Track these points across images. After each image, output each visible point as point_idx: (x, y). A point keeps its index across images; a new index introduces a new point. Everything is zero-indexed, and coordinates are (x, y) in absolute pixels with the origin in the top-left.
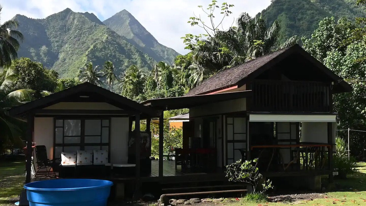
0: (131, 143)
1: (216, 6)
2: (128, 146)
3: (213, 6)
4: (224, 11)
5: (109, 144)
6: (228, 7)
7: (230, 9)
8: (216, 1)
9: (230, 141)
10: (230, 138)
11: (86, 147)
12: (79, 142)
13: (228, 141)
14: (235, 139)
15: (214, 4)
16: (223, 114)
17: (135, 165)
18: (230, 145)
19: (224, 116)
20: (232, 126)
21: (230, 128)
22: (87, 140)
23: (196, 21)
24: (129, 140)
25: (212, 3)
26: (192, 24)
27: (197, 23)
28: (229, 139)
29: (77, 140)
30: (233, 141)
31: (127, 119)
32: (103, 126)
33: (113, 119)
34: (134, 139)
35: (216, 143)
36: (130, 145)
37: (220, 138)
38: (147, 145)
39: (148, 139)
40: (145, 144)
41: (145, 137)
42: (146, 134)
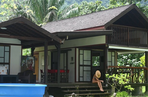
5: (9, 64)
9: (81, 66)
10: (81, 63)
14: (84, 64)
16: (76, 48)
18: (81, 68)
19: (77, 49)
20: (82, 55)
24: (22, 62)
30: (83, 66)
31: (20, 47)
32: (5, 51)
33: (11, 46)
34: (25, 61)
35: (67, 67)
36: (22, 65)
37: (72, 63)
38: (33, 65)
39: (33, 61)
40: (31, 65)
41: (32, 60)
42: (32, 58)
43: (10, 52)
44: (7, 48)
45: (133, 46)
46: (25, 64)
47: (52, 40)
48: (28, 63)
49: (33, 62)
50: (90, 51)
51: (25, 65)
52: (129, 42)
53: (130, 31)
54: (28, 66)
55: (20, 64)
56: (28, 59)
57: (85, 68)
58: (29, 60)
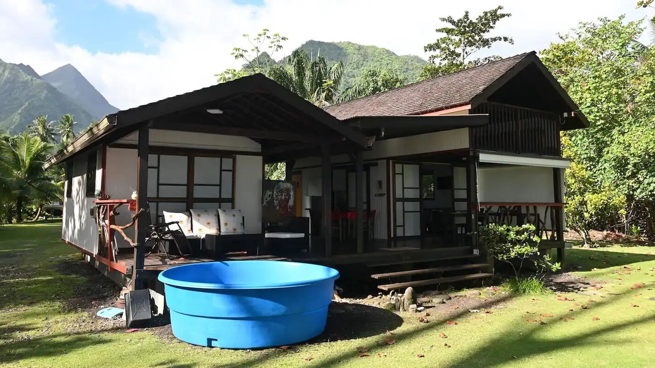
0: (267, 199)
1: (267, 37)
2: (262, 202)
3: (263, 36)
4: (273, 45)
5: (232, 200)
6: (281, 39)
7: (282, 43)
8: (268, 30)
9: (399, 200)
10: (399, 194)
11: (195, 204)
12: (185, 196)
13: (396, 200)
14: (406, 196)
15: (265, 34)
16: (388, 159)
17: (304, 234)
18: (399, 204)
19: (391, 161)
20: (401, 176)
21: (399, 179)
22: (198, 193)
23: (241, 52)
24: (263, 194)
25: (262, 32)
26: (236, 57)
27: (242, 56)
28: (397, 196)
29: (182, 192)
30: (404, 200)
31: (260, 158)
32: (223, 168)
33: (239, 157)
34: (271, 193)
35: (368, 203)
36: (265, 203)
37: (381, 195)
38: (291, 203)
39: (292, 193)
40: (287, 201)
41: (288, 190)
42: (289, 185)
43: (233, 171)
44: (227, 163)
45: (529, 152)
46: (272, 199)
47: (344, 139)
48: (279, 197)
49: (290, 195)
50: (418, 166)
51: (271, 203)
52: (520, 143)
53: (521, 119)
54: (280, 204)
55: (261, 199)
56: (277, 189)
57: (409, 206)
58: (281, 191)
